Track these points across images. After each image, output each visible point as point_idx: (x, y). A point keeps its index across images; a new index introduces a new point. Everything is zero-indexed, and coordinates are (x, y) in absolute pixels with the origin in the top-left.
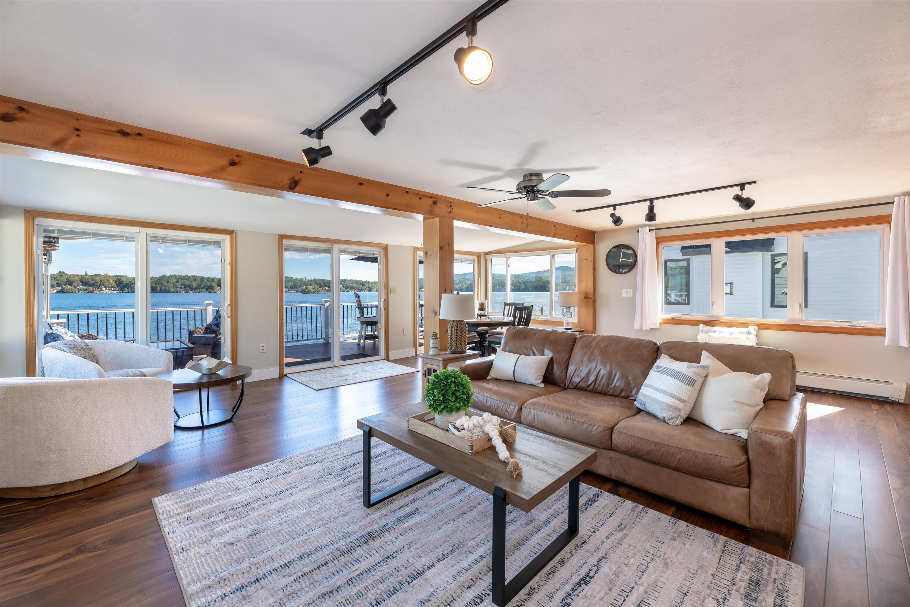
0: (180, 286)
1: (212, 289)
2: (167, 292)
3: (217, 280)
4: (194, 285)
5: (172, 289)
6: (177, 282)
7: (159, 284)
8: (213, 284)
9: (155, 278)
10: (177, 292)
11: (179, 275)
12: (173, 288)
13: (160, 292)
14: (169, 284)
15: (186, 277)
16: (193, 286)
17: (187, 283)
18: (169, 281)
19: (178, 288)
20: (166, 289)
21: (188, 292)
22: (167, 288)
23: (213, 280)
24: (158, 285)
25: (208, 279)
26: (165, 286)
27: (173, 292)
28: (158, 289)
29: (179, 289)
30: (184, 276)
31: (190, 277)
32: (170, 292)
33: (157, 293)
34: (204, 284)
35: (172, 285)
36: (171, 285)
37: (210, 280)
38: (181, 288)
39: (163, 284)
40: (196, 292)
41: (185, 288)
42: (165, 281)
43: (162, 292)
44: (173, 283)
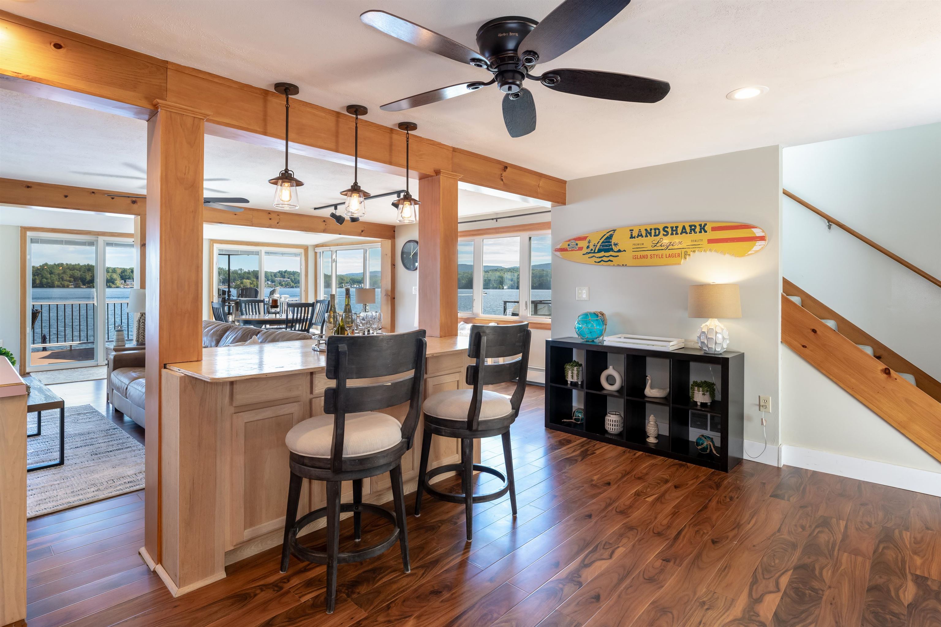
0: (68, 279)
1: (113, 283)
3: (119, 271)
5: (57, 283)
6: (64, 272)
7: (38, 275)
8: (115, 276)
10: (64, 287)
11: (67, 264)
12: (59, 281)
14: (53, 275)
15: (77, 267)
16: (86, 279)
17: (78, 274)
18: (53, 271)
19: (66, 281)
20: (49, 283)
21: (79, 287)
22: (49, 281)
24: (36, 277)
26: (47, 279)
27: (58, 287)
29: (66, 283)
30: (73, 265)
31: (81, 266)
32: (54, 287)
35: (57, 277)
36: (55, 277)
37: (111, 271)
38: (70, 281)
39: (44, 275)
41: (75, 281)
42: (47, 271)
44: (59, 275)
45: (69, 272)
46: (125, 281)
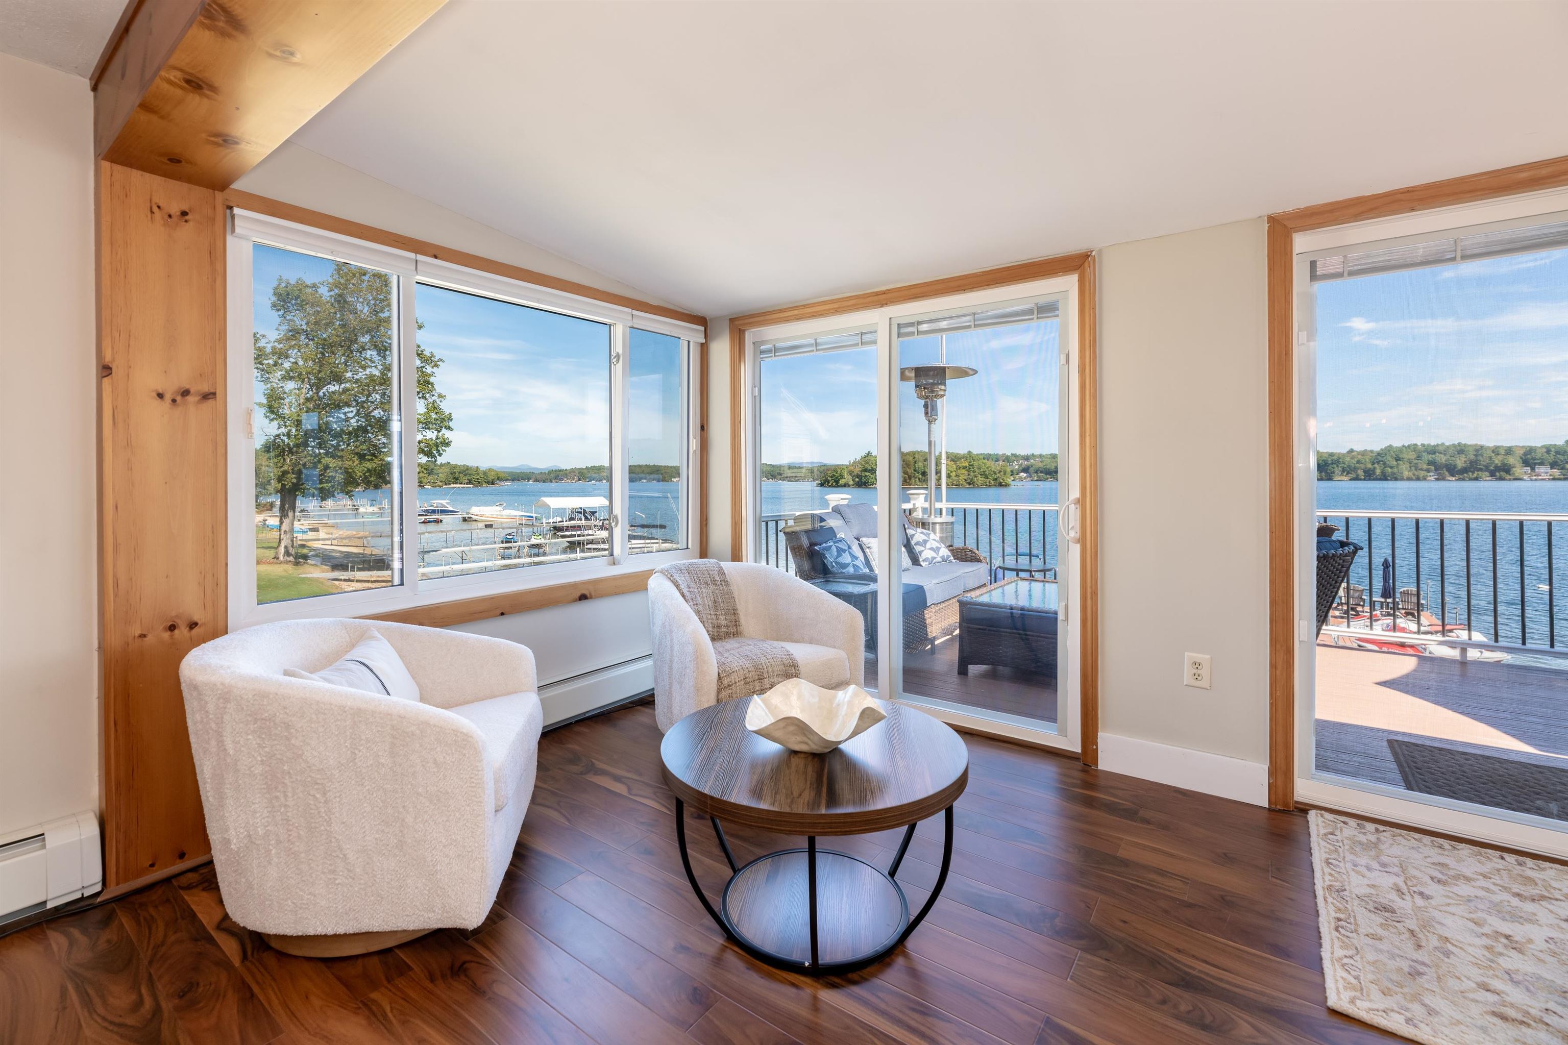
0: (1425, 467)
1: (1508, 471)
2: (1396, 479)
3: (1520, 452)
4: (1460, 463)
5: (1406, 474)
6: (1419, 457)
7: (1378, 463)
8: (1511, 460)
9: (1372, 451)
10: (1418, 479)
11: (1423, 445)
12: (1410, 471)
13: (1380, 479)
14: (1401, 463)
15: (1441, 448)
16: (1455, 466)
17: (1441, 459)
18: (1401, 456)
19: (1421, 469)
20: (1395, 474)
21: (1444, 479)
22: (1395, 470)
23: (1509, 451)
24: (1376, 465)
25: (1496, 450)
26: (1391, 468)
27: (1409, 479)
28: (1378, 472)
29: (1422, 474)
30: (1434, 446)
31: (1448, 447)
32: (1402, 479)
33: (1374, 480)
34: (1484, 461)
35: (1408, 465)
36: (1404, 465)
37: (1503, 452)
38: (1428, 471)
39: (1388, 463)
40: (1463, 479)
41: (1436, 470)
42: (1392, 457)
43: (1386, 479)
44: (1410, 462)
45: (1426, 457)
46: (1533, 469)
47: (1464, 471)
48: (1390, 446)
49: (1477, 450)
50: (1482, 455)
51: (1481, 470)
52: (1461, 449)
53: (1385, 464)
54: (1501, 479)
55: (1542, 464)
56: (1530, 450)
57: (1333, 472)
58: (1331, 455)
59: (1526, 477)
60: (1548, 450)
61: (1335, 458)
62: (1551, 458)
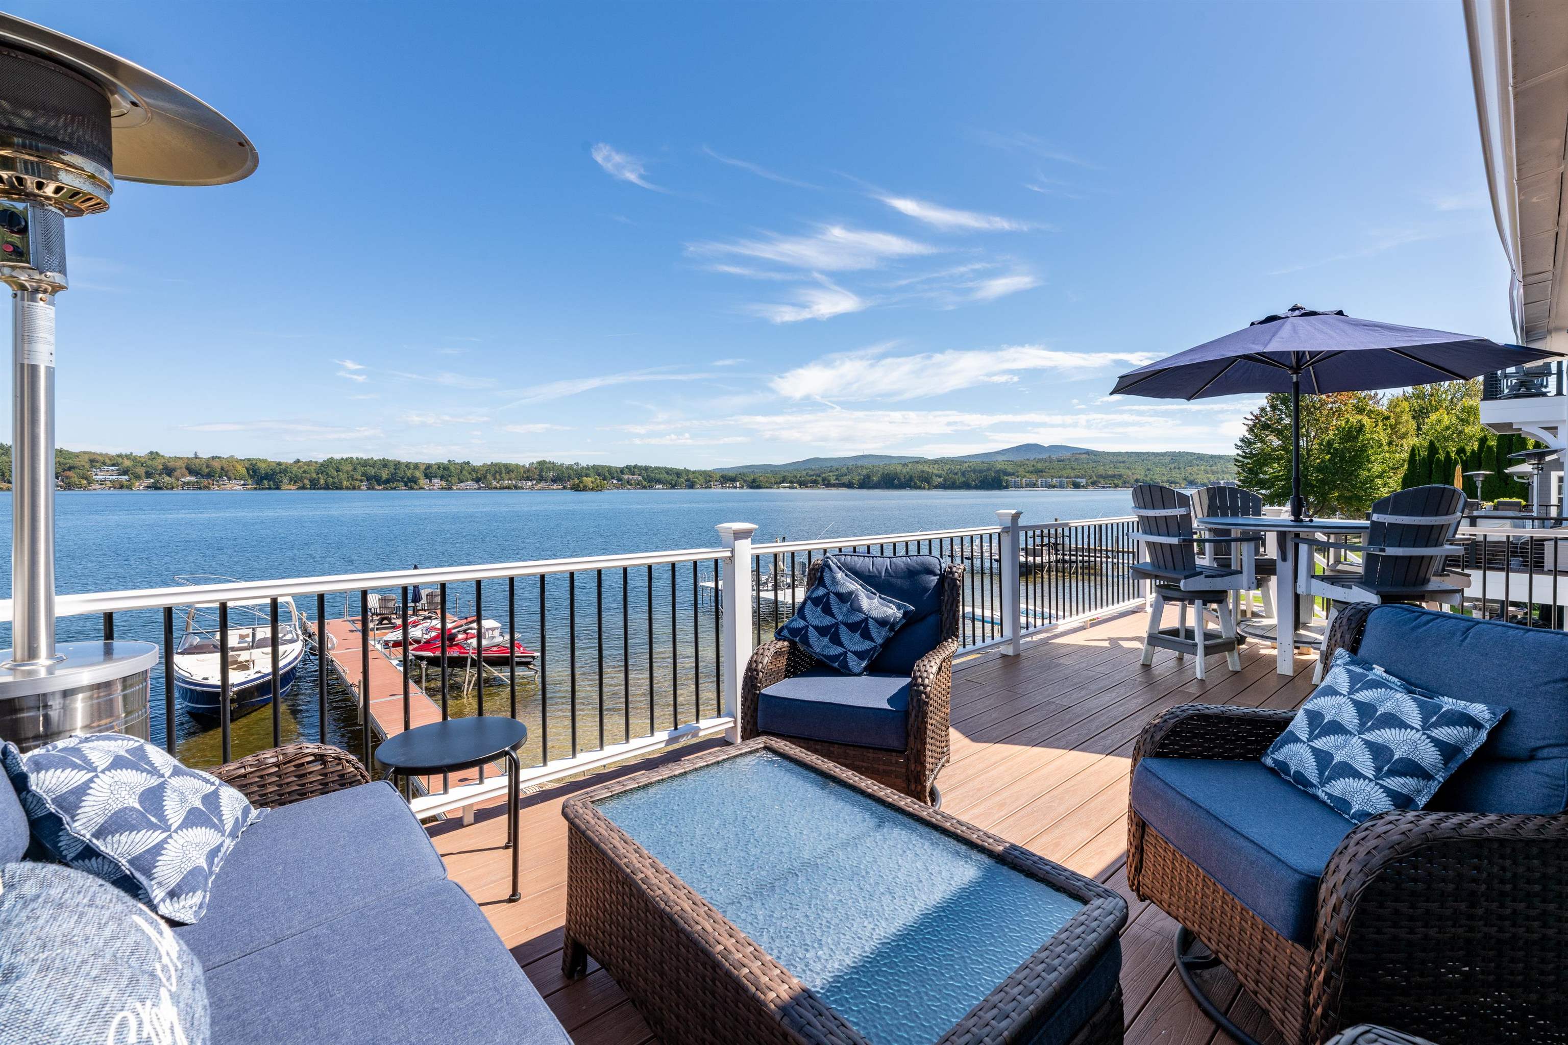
0: (359, 477)
1: (415, 482)
2: (337, 488)
3: (423, 468)
4: (385, 475)
5: (345, 483)
6: (355, 469)
7: (322, 473)
8: (418, 474)
9: (316, 462)
10: (354, 488)
11: (357, 459)
12: (348, 481)
13: (324, 489)
14: (340, 473)
15: (370, 462)
16: (381, 477)
17: (372, 471)
18: (340, 468)
19: (357, 480)
20: (336, 484)
21: (373, 488)
22: (336, 480)
23: (416, 466)
24: (320, 475)
25: (408, 465)
26: (333, 478)
27: (347, 488)
28: (322, 481)
29: (357, 483)
30: (366, 460)
31: (376, 461)
32: (341, 489)
33: (318, 489)
34: (400, 474)
35: (345, 476)
36: (343, 476)
37: (412, 467)
38: (362, 481)
39: (330, 473)
40: (387, 489)
41: (368, 480)
42: (333, 468)
43: (329, 489)
44: (347, 472)
45: (361, 469)
46: (430, 481)
47: (387, 481)
48: (332, 458)
49: (396, 465)
50: (399, 469)
51: (398, 481)
52: (385, 464)
53: (327, 474)
54: (411, 488)
55: (435, 477)
56: (429, 467)
57: (281, 481)
58: (279, 464)
59: (426, 487)
60: (439, 466)
61: (283, 467)
62: (440, 472)
